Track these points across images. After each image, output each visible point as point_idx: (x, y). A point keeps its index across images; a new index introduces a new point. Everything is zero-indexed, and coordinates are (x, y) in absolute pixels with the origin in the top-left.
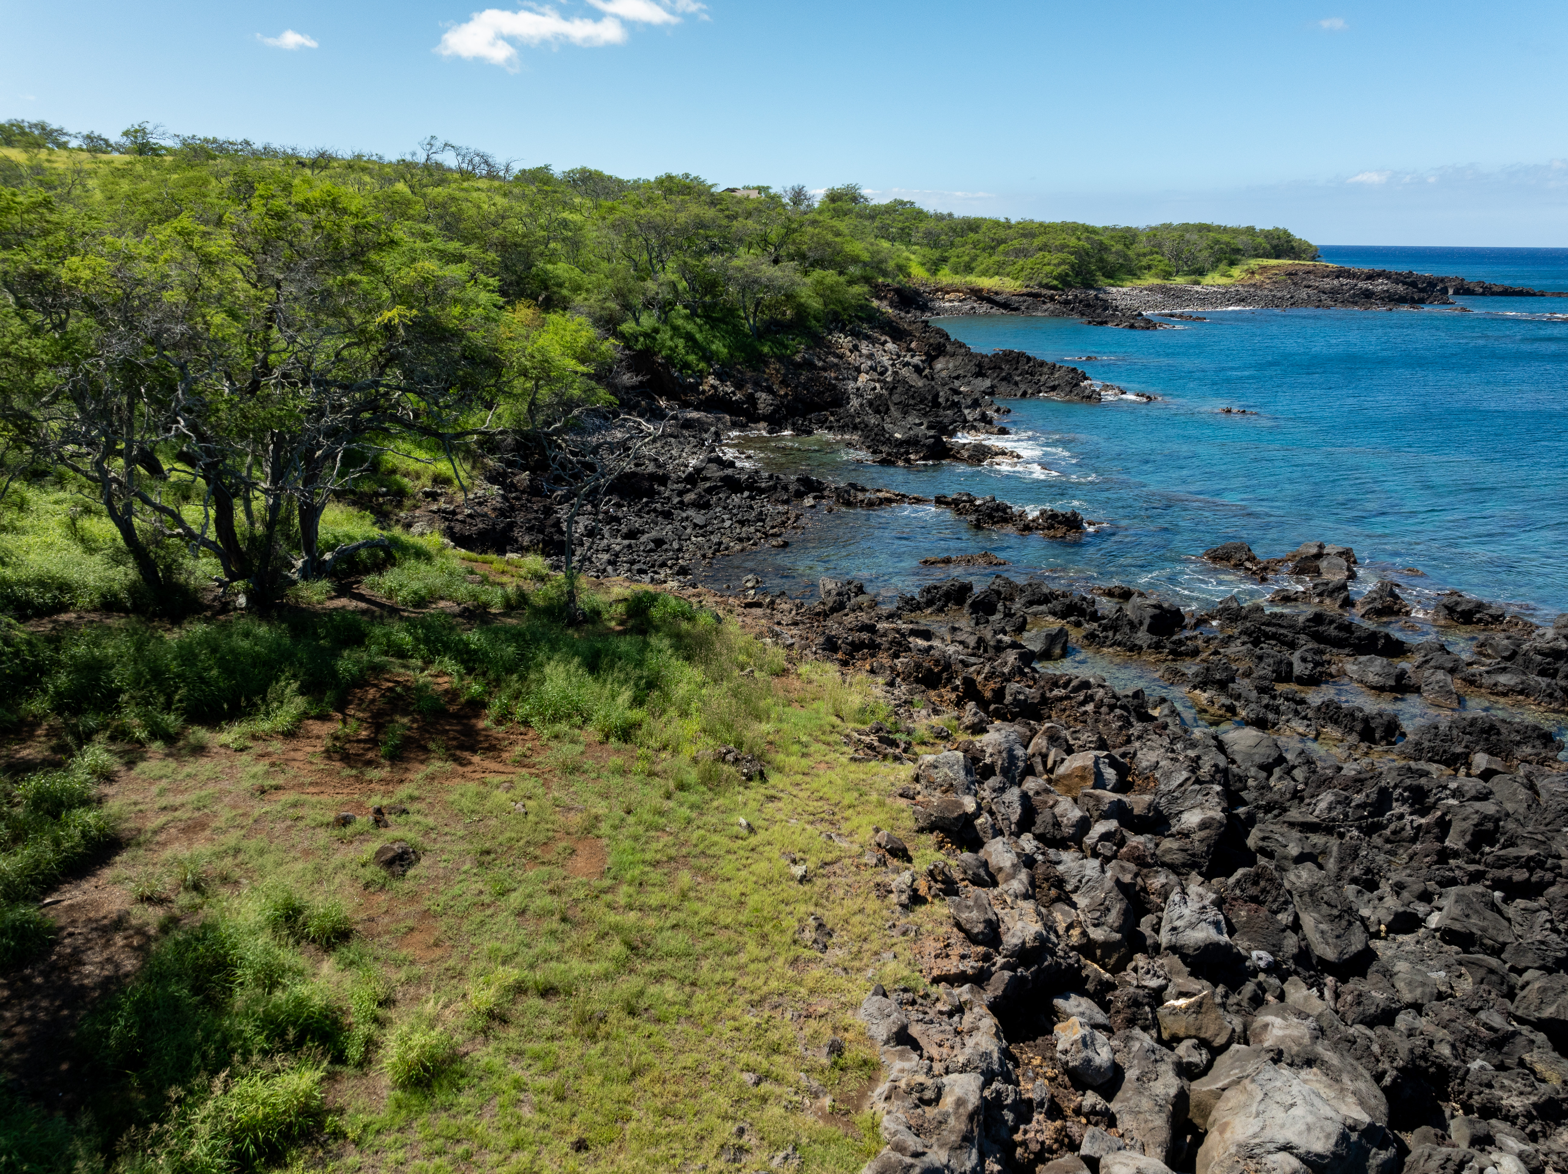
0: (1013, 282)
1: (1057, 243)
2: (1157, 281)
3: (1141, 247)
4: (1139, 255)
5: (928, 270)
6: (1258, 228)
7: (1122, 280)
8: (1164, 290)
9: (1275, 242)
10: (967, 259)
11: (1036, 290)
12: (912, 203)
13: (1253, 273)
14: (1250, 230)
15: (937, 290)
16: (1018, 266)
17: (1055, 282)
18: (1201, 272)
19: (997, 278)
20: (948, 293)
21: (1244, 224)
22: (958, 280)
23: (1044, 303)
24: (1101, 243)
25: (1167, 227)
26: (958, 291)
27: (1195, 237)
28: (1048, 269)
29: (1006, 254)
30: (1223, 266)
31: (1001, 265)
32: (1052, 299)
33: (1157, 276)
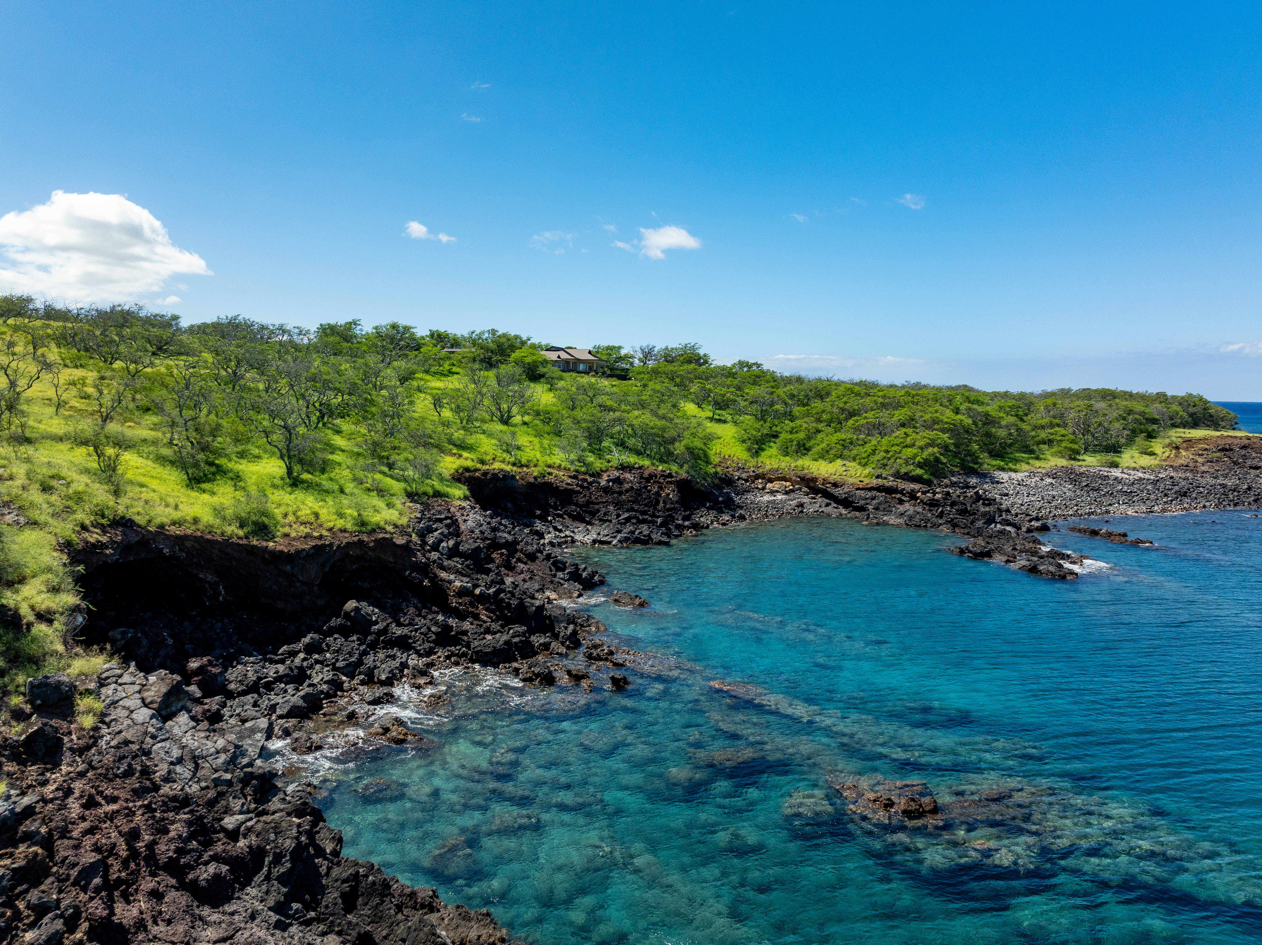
0: (860, 469)
1: (927, 417)
2: (1062, 462)
3: (1039, 417)
4: (1035, 428)
5: (749, 450)
6: (1169, 394)
7: (1016, 461)
8: (1073, 477)
9: (1191, 410)
10: (801, 435)
11: (890, 483)
12: (758, 365)
13: (1177, 448)
14: (1162, 398)
15: (757, 477)
16: (868, 448)
17: (919, 471)
18: (1115, 449)
19: (839, 462)
20: (771, 481)
21: (1153, 390)
22: (786, 464)
23: (901, 502)
24: (987, 415)
25: (1065, 393)
26: (785, 479)
27: (1101, 405)
28: (909, 452)
29: (857, 430)
30: (1140, 440)
31: (846, 445)
32: (912, 496)
33: (1061, 455)
